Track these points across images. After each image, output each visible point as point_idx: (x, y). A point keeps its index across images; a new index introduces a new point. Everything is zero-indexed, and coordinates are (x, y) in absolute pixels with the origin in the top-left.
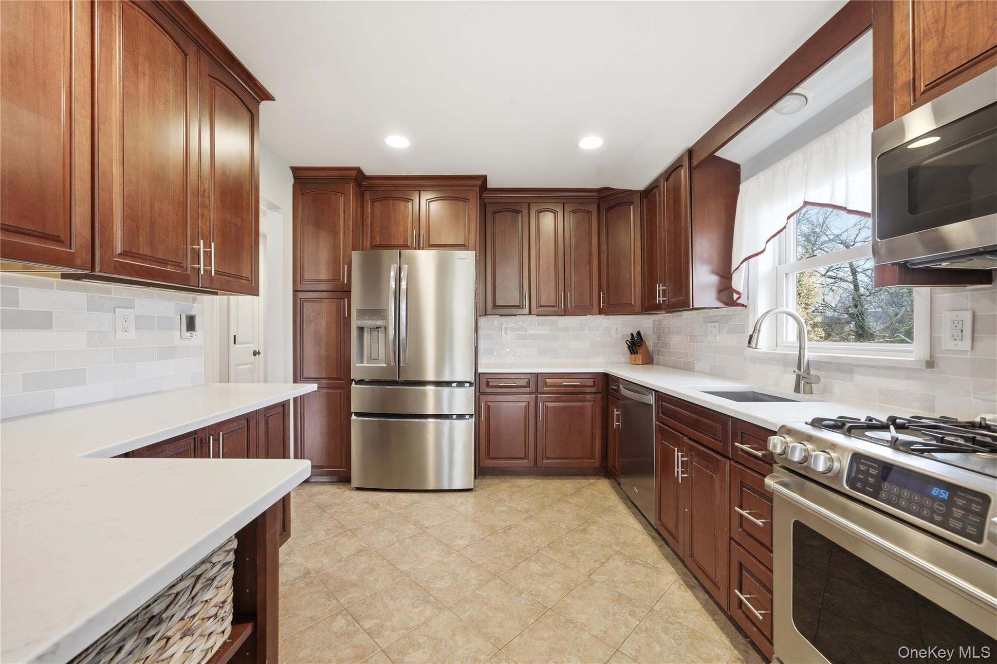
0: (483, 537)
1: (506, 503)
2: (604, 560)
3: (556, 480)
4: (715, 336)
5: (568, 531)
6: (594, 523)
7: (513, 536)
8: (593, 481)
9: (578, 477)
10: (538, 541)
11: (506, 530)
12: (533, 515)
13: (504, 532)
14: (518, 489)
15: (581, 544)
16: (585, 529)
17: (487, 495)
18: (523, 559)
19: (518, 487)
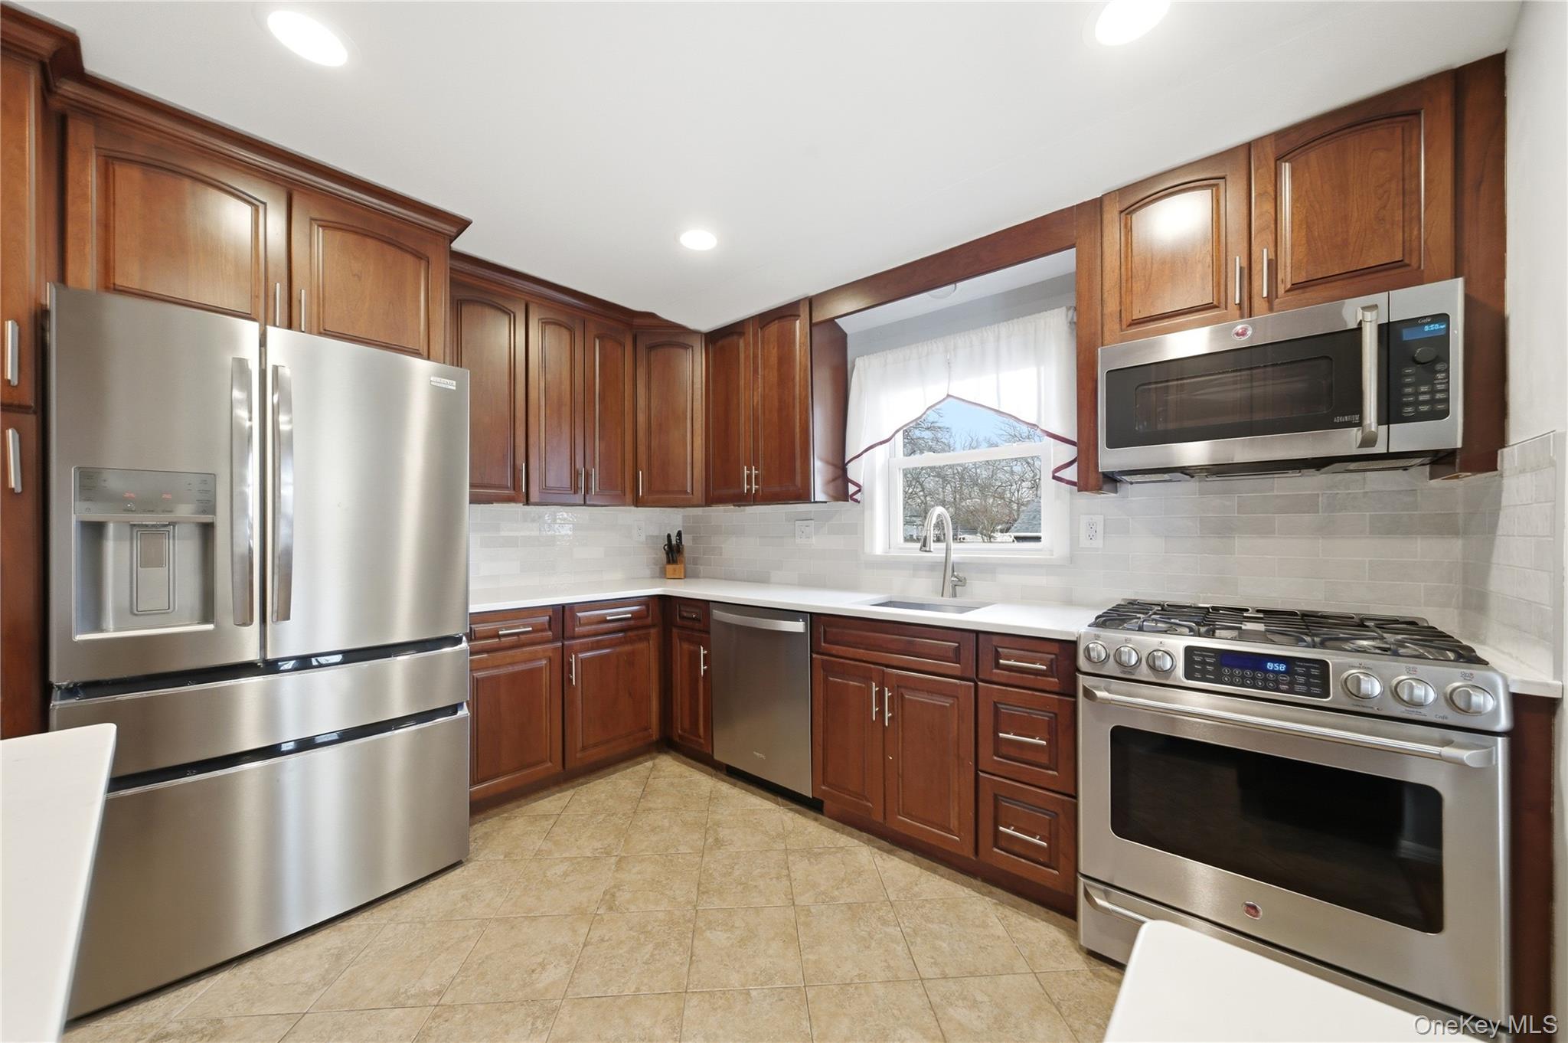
0: (582, 940)
1: (556, 855)
2: (785, 872)
3: (597, 782)
4: (808, 538)
5: (701, 854)
6: (718, 824)
7: (633, 908)
8: (649, 764)
9: (625, 765)
10: (678, 892)
11: (610, 900)
12: (623, 854)
13: (611, 909)
14: (552, 821)
15: (736, 864)
16: (717, 840)
17: (502, 857)
18: (690, 935)
19: (546, 817)
